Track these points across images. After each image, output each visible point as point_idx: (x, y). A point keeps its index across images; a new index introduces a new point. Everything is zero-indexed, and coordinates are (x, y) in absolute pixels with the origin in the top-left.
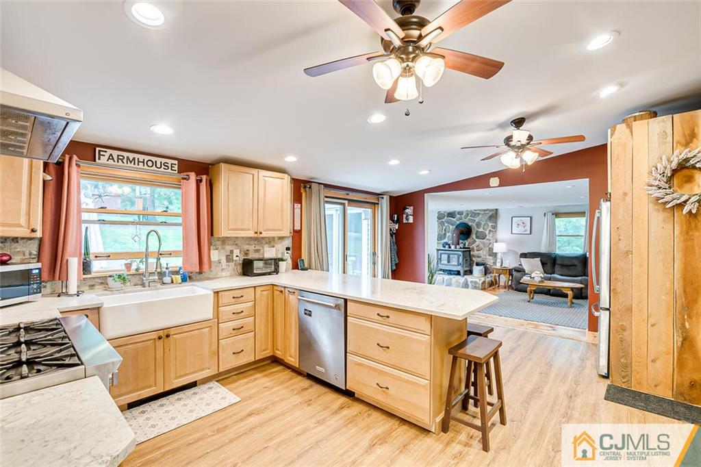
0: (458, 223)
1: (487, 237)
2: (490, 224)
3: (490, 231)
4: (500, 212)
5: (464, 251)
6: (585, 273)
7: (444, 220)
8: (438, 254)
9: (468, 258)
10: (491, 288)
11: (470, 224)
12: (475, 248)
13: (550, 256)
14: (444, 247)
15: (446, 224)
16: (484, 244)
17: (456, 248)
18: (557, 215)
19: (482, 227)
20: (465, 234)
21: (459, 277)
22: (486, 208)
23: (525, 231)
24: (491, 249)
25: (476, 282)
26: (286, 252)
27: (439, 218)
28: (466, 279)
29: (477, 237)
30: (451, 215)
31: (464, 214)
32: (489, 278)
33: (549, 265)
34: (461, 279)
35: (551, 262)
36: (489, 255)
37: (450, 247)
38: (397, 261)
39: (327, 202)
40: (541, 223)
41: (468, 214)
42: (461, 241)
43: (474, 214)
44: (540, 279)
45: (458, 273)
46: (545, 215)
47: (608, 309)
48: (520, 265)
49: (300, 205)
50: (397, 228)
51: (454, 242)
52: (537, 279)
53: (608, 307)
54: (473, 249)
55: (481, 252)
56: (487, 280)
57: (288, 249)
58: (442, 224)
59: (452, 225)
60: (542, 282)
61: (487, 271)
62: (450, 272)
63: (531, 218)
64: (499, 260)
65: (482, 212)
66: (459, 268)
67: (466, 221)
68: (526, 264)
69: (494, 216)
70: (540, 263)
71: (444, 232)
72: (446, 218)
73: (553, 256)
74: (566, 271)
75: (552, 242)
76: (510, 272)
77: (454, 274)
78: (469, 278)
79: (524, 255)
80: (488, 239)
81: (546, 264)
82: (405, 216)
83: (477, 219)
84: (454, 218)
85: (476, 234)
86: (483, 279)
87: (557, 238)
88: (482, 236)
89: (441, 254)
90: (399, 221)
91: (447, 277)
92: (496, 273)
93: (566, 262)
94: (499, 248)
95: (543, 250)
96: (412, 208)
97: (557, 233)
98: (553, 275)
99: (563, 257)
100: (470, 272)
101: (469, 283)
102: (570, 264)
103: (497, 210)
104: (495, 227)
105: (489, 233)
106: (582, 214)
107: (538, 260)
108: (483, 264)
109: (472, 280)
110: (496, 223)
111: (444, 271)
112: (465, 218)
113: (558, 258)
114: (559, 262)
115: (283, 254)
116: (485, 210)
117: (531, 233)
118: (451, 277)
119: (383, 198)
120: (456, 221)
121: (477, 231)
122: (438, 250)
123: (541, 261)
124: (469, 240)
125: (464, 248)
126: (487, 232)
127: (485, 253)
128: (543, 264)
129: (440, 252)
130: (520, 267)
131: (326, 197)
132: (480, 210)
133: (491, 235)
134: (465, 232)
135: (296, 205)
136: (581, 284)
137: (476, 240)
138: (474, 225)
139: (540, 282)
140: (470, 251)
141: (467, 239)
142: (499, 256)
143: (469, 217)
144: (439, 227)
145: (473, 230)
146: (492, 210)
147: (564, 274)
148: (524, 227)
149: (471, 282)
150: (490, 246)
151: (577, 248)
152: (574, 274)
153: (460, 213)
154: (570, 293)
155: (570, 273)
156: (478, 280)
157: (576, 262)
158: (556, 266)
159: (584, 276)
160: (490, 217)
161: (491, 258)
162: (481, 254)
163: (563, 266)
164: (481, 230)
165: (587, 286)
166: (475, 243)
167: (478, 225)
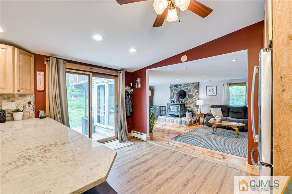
0: (180, 90)
1: (194, 97)
2: (195, 90)
3: (195, 94)
4: (200, 84)
5: (181, 105)
6: (245, 117)
7: (173, 89)
8: (168, 106)
9: (184, 108)
10: (195, 124)
11: (185, 90)
12: (188, 103)
13: (227, 107)
14: (171, 102)
15: (174, 91)
16: (192, 101)
17: (177, 103)
18: (230, 85)
19: (191, 92)
20: (183, 96)
21: (178, 118)
22: (193, 82)
23: (213, 94)
24: (195, 103)
25: (186, 121)
26: (27, 105)
27: (170, 88)
28: (181, 119)
29: (189, 97)
30: (176, 86)
31: (183, 85)
32: (194, 119)
33: (226, 112)
34: (178, 119)
35: (227, 110)
36: (195, 107)
37: (174, 103)
38: (132, 111)
39: (68, 72)
40: (222, 89)
41: (184, 85)
42: (180, 99)
43: (187, 85)
44: (219, 121)
45: (178, 116)
46: (223, 85)
47: (269, 166)
48: (210, 112)
49: (43, 73)
50: (133, 91)
51: (177, 100)
52: (218, 121)
53: (270, 163)
54: (187, 104)
55: (191, 105)
56: (193, 120)
57: (29, 103)
58: (172, 91)
59: (177, 91)
60: (221, 122)
61: (193, 115)
62: (174, 116)
63: (216, 86)
64: (199, 109)
65: (192, 84)
66: (178, 114)
67: (183, 89)
68: (213, 111)
69: (197, 86)
70: (221, 111)
71: (173, 95)
72: (174, 88)
73: (228, 107)
74: (235, 115)
75: (227, 100)
76: (205, 116)
77: (176, 117)
78: (183, 119)
79: (213, 107)
80: (194, 98)
81: (224, 111)
82: (136, 84)
83: (189, 88)
84: (178, 87)
85: (188, 96)
86: (190, 120)
87: (231, 98)
88: (191, 97)
89: (169, 106)
90: (133, 87)
91: (172, 118)
92: (197, 116)
93: (235, 111)
94: (199, 103)
95: (223, 104)
96: (140, 78)
97: (231, 94)
98: (227, 118)
99: (233, 108)
100: (184, 116)
101: (182, 121)
102: (238, 111)
103: (199, 83)
104: (198, 92)
105: (195, 95)
106: (244, 84)
107: (220, 109)
108: (191, 112)
109: (184, 120)
110: (198, 89)
111: (171, 115)
112: (183, 88)
113: (230, 108)
114: (231, 110)
115: (24, 107)
116: (193, 83)
117: (216, 95)
118: (174, 118)
119: (120, 72)
120: (179, 89)
121: (189, 94)
122: (168, 104)
123: (221, 110)
124: (185, 99)
125: (181, 103)
126: (194, 95)
127: (193, 105)
128: (223, 111)
129: (169, 105)
130: (210, 113)
131: (67, 68)
132: (190, 83)
133: (196, 96)
134: (183, 94)
135: (38, 73)
136: (244, 123)
137: (189, 99)
138: (187, 91)
139: (219, 122)
140: (185, 104)
141: (184, 98)
142: (199, 107)
143: (185, 87)
144: (170, 92)
145: (187, 94)
146: (196, 83)
147: (234, 117)
148: (213, 92)
149: (184, 121)
150: (195, 102)
151: (242, 103)
152: (240, 117)
153: (181, 85)
154: (237, 129)
155: (237, 117)
156: (187, 120)
157: (240, 110)
158: (230, 113)
159: (245, 118)
160: (195, 87)
161: (196, 108)
162: (190, 106)
163: (233, 112)
164: (191, 93)
165: (247, 124)
166: (187, 101)
167: (189, 91)
